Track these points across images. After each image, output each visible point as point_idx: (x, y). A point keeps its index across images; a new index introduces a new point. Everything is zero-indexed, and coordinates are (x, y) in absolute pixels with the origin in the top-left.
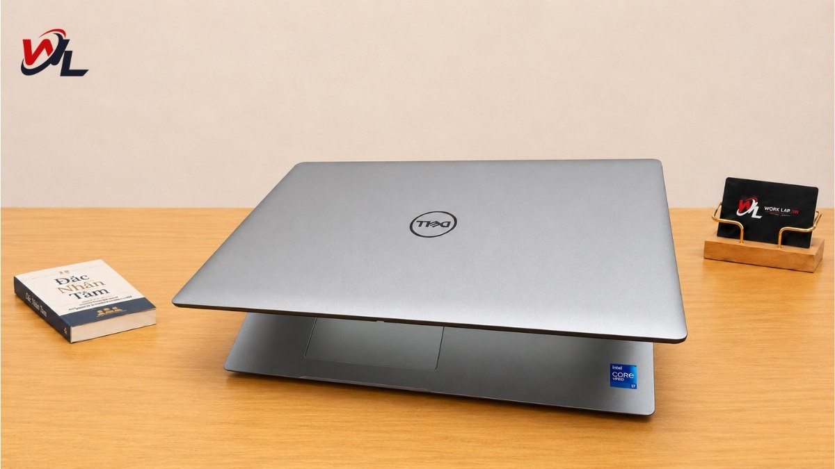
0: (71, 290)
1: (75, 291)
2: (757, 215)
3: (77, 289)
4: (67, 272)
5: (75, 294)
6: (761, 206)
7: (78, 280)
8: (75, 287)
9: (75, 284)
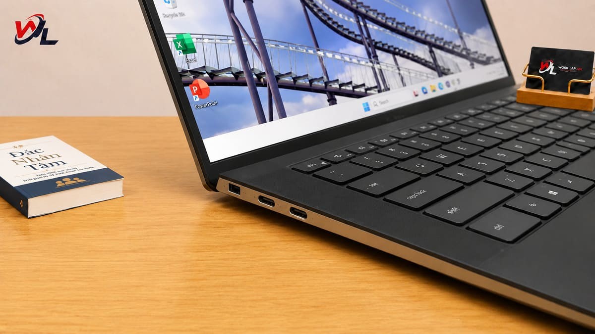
0: (26, 162)
1: (30, 163)
2: (553, 72)
3: (32, 161)
4: (21, 146)
5: (31, 166)
6: (555, 66)
7: (32, 153)
8: (30, 160)
9: (29, 156)
